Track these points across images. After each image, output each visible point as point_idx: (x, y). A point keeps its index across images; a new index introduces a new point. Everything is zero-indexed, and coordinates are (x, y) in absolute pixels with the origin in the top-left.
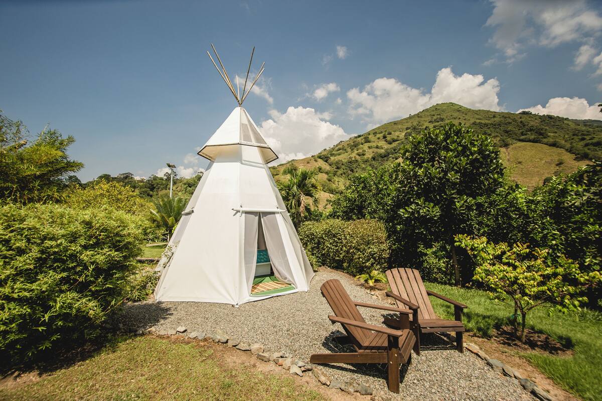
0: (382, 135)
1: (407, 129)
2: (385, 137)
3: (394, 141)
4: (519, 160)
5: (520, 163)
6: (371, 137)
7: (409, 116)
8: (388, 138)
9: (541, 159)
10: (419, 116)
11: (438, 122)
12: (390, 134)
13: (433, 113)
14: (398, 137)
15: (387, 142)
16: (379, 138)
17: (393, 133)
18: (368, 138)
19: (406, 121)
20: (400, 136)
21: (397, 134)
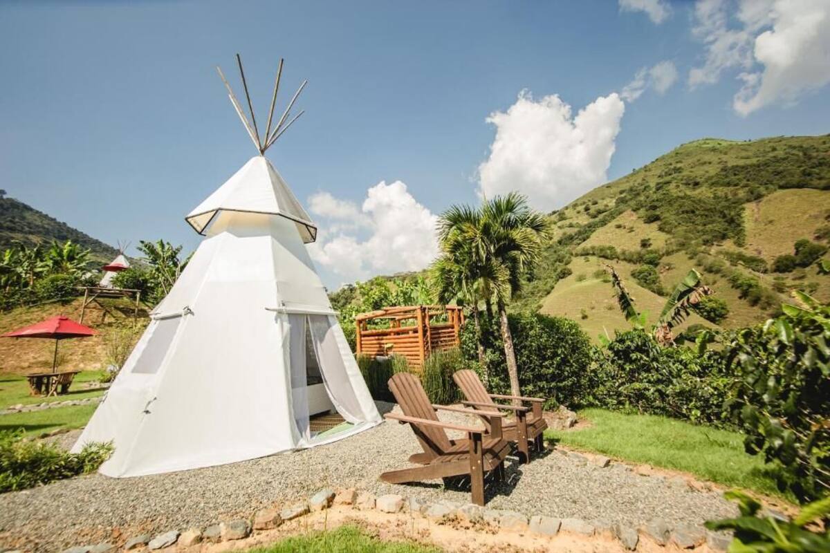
0: (584, 206)
1: (621, 192)
2: (587, 209)
3: (600, 212)
4: (771, 218)
5: (771, 222)
6: (568, 213)
7: (632, 172)
8: (592, 211)
9: (804, 213)
10: (647, 169)
11: (670, 175)
12: (595, 203)
13: (670, 161)
14: (607, 206)
15: (589, 215)
16: (579, 212)
17: (600, 201)
18: (564, 214)
19: (626, 179)
20: (610, 204)
21: (605, 202)
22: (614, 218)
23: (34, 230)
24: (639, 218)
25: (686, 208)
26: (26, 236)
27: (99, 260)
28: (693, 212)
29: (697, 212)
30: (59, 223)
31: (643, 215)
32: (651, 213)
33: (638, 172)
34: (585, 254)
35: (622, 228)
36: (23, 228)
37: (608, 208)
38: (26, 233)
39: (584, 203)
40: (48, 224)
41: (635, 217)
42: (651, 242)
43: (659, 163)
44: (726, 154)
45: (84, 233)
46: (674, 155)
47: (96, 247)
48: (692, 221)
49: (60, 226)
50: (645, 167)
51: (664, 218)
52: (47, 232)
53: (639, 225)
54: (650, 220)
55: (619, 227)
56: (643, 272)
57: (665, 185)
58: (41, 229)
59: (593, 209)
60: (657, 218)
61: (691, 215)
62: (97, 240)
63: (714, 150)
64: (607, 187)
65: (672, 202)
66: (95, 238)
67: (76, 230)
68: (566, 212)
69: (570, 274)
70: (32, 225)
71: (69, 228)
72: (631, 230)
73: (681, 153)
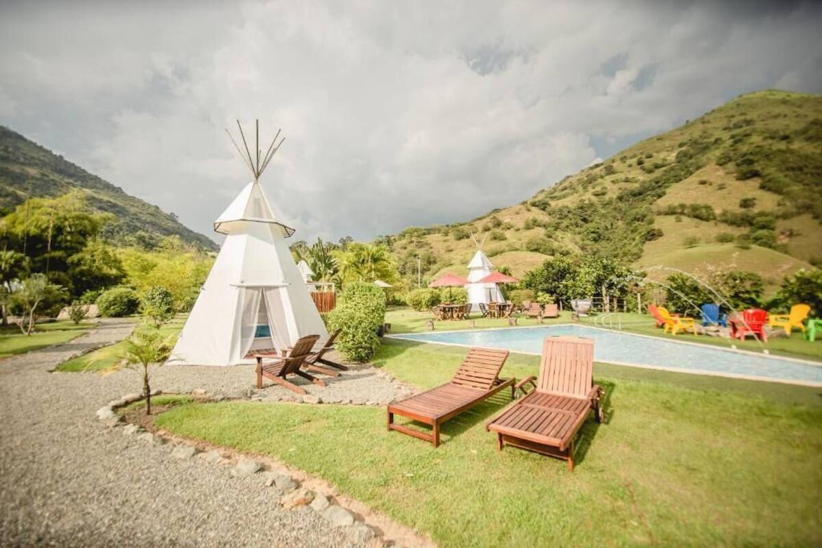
0: (635, 159)
1: (681, 145)
2: (640, 163)
3: (657, 167)
6: (617, 165)
7: (684, 124)
10: (705, 120)
11: (741, 127)
12: (650, 156)
13: (731, 113)
14: (664, 160)
15: (644, 170)
16: (630, 166)
17: (655, 154)
18: (612, 166)
19: (680, 132)
20: (668, 158)
21: (662, 156)
22: (691, 174)
23: (31, 162)
24: (727, 173)
25: (791, 165)
26: (23, 167)
27: (101, 197)
28: (801, 169)
29: (806, 170)
30: (55, 155)
31: (733, 170)
32: (745, 168)
33: (693, 124)
34: (671, 212)
35: (707, 185)
36: (18, 159)
37: (666, 163)
38: (23, 164)
39: (635, 156)
40: (44, 156)
41: (721, 172)
42: (755, 201)
43: (719, 115)
44: (800, 107)
45: (83, 168)
46: (734, 106)
47: (96, 183)
48: (800, 179)
49: (56, 158)
50: (703, 118)
51: (768, 175)
52: (44, 164)
53: (731, 183)
54: (744, 177)
55: (703, 183)
56: (761, 239)
57: (745, 138)
58: (37, 161)
59: (648, 163)
60: (755, 174)
61: (798, 173)
62: (96, 176)
63: (784, 102)
64: (658, 139)
65: (771, 157)
66: (94, 173)
67: (74, 164)
68: (615, 165)
69: (661, 236)
70: (27, 157)
71: (66, 162)
72: (721, 187)
73: (744, 105)
